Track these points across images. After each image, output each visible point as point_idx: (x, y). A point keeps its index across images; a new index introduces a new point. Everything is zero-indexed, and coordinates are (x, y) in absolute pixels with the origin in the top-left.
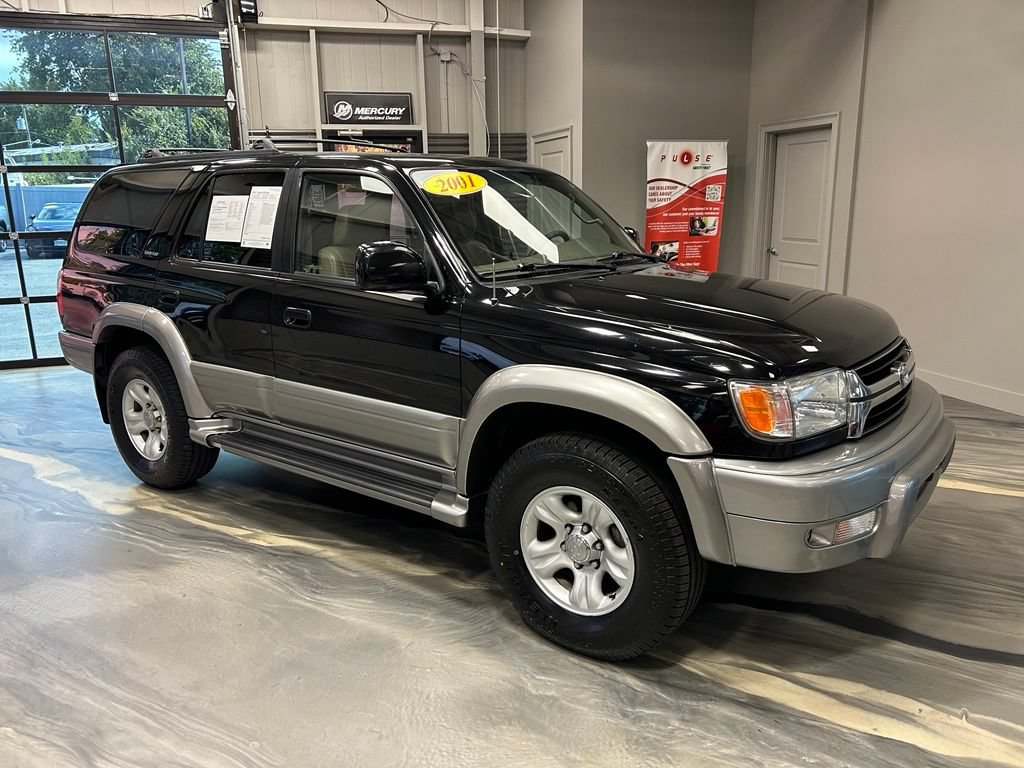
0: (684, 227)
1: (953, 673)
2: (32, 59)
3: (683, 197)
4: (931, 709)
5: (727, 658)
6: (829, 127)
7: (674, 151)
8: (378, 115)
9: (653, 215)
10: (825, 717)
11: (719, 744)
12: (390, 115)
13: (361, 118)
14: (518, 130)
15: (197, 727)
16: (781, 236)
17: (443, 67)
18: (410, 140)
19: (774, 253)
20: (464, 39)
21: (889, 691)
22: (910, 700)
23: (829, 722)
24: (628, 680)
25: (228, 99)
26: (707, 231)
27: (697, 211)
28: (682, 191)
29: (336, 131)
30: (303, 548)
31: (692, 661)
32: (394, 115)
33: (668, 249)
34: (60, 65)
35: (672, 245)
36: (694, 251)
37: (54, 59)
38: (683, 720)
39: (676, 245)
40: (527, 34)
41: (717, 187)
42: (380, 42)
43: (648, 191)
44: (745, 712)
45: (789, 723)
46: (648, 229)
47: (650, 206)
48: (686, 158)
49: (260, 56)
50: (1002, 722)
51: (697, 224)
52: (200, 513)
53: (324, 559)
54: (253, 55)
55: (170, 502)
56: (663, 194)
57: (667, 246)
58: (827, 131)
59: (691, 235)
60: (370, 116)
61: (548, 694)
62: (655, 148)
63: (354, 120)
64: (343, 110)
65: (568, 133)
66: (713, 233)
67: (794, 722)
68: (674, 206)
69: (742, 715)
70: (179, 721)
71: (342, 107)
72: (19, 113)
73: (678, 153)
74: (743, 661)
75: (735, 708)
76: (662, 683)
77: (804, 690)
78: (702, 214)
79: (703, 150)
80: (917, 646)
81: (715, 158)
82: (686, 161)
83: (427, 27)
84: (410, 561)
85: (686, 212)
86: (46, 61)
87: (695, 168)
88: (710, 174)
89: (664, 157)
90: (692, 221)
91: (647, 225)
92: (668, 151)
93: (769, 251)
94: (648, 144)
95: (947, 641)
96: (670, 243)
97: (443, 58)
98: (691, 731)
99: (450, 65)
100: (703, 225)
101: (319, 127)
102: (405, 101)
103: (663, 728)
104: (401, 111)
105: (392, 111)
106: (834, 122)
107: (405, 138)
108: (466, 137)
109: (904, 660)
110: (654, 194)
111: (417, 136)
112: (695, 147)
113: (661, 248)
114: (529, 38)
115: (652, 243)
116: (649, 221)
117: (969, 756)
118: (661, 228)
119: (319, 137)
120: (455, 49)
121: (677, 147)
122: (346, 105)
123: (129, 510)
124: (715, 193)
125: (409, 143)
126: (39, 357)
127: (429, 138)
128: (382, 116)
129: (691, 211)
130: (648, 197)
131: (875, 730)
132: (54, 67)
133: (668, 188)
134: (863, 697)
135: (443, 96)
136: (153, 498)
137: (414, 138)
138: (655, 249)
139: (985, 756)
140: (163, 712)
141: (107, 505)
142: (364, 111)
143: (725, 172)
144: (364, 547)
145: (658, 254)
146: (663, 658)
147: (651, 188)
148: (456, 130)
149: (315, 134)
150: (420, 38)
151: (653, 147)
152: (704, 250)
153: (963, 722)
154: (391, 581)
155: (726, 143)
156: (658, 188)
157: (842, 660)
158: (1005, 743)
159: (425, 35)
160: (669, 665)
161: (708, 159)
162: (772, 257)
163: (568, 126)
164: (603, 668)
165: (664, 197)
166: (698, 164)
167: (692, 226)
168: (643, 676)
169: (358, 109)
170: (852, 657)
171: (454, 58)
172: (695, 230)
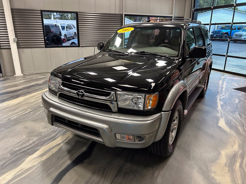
50: (32, 170)
117: (25, 161)
126: (225, 70)
139: (24, 163)
153: (36, 164)
158: (25, 168)
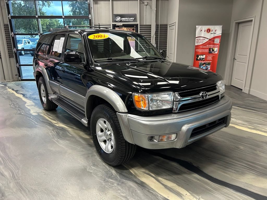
0: (207, 51)
1: (206, 186)
2: (73, 9)
3: (207, 42)
4: (190, 195)
5: (144, 170)
6: (252, 21)
7: (205, 29)
8: (127, 20)
9: (197, 47)
10: (157, 191)
11: (122, 192)
12: (130, 20)
13: (123, 21)
14: (165, 23)
15: (10, 165)
16: (238, 54)
17: (145, 6)
18: (135, 26)
19: (235, 59)
21: (181, 187)
22: (186, 191)
23: (157, 193)
24: (113, 171)
25: (89, 17)
26: (214, 52)
27: (211, 46)
28: (207, 40)
29: (116, 24)
30: (65, 127)
31: (134, 169)
32: (131, 20)
33: (202, 57)
34: (79, 10)
35: (203, 56)
36: (210, 58)
37: (78, 8)
38: (118, 184)
39: (204, 56)
41: (218, 39)
43: (196, 40)
44: (136, 185)
45: (146, 191)
46: (196, 51)
47: (196, 44)
48: (209, 31)
49: (98, 5)
51: (211, 50)
52: (50, 117)
53: (67, 131)
54: (96, 5)
55: (46, 114)
56: (201, 41)
57: (201, 56)
58: (251, 22)
59: (209, 53)
60: (125, 20)
61: (91, 171)
62: (199, 28)
63: (121, 21)
64: (118, 19)
65: (175, 24)
66: (216, 53)
67: (147, 191)
68: (204, 45)
69: (135, 186)
70: (8, 163)
71: (118, 18)
72: (70, 22)
73: (206, 29)
74: (147, 172)
75: (134, 184)
76: (121, 174)
77: (157, 182)
78: (213, 47)
79: (214, 29)
80: (201, 176)
81: (218, 30)
82: (208, 31)
84: (86, 134)
85: (208, 46)
86: (76, 9)
87: (211, 34)
88: (216, 35)
89: (201, 30)
90: (210, 49)
91: (195, 50)
92: (203, 29)
93: (234, 59)
94: (197, 26)
95: (212, 177)
96: (203, 55)
97: (145, 4)
98: (117, 187)
99: (147, 6)
100: (213, 50)
101: (112, 23)
102: (134, 16)
103: (111, 185)
104: (133, 19)
105: (131, 19)
106: (253, 19)
107: (134, 26)
108: (151, 25)
109: (194, 180)
110: (198, 41)
111: (137, 25)
112: (211, 27)
113: (199, 56)
115: (197, 55)
116: (196, 49)
118: (200, 51)
119: (111, 26)
121: (206, 27)
122: (119, 17)
123: (37, 114)
124: (217, 41)
125: (135, 27)
127: (140, 26)
128: (128, 20)
129: (210, 46)
130: (196, 42)
131: (168, 197)
132: (78, 10)
133: (202, 39)
134: (173, 188)
135: (145, 14)
137: (136, 26)
138: (198, 57)
140: (6, 160)
141: (33, 113)
142: (124, 19)
143: (221, 35)
144: (78, 129)
145: (198, 58)
146: (127, 167)
147: (197, 39)
148: (148, 24)
149: (110, 25)
151: (198, 27)
152: (213, 58)
154: (78, 138)
155: (222, 26)
156: (199, 39)
157: (175, 177)
160: (126, 169)
161: (215, 31)
162: (235, 60)
163: (175, 22)
164: (109, 167)
165: (201, 42)
166: (212, 32)
167: (210, 50)
168: (118, 171)
169: (122, 18)
170: (179, 176)
171: (148, 4)
172: (210, 51)
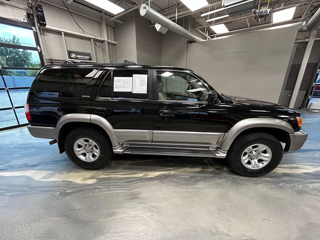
12: (86, 58)
13: (78, 58)
17: (98, 48)
20: (102, 42)
25: (38, 49)
40: (116, 43)
42: (81, 39)
54: (43, 37)
60: (81, 58)
64: (73, 55)
83: (94, 37)
97: (97, 45)
102: (89, 55)
104: (89, 57)
114: (116, 44)
120: (100, 44)
128: (84, 58)
136: (97, 173)
141: (84, 181)
142: (79, 56)
150: (92, 39)
159: (94, 39)
169: (77, 56)
171: (100, 46)
